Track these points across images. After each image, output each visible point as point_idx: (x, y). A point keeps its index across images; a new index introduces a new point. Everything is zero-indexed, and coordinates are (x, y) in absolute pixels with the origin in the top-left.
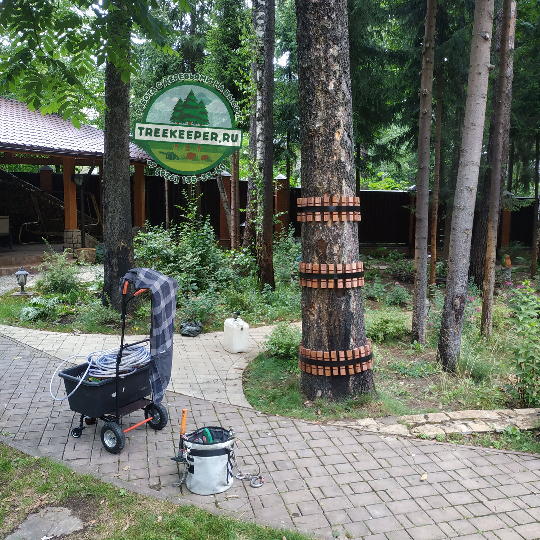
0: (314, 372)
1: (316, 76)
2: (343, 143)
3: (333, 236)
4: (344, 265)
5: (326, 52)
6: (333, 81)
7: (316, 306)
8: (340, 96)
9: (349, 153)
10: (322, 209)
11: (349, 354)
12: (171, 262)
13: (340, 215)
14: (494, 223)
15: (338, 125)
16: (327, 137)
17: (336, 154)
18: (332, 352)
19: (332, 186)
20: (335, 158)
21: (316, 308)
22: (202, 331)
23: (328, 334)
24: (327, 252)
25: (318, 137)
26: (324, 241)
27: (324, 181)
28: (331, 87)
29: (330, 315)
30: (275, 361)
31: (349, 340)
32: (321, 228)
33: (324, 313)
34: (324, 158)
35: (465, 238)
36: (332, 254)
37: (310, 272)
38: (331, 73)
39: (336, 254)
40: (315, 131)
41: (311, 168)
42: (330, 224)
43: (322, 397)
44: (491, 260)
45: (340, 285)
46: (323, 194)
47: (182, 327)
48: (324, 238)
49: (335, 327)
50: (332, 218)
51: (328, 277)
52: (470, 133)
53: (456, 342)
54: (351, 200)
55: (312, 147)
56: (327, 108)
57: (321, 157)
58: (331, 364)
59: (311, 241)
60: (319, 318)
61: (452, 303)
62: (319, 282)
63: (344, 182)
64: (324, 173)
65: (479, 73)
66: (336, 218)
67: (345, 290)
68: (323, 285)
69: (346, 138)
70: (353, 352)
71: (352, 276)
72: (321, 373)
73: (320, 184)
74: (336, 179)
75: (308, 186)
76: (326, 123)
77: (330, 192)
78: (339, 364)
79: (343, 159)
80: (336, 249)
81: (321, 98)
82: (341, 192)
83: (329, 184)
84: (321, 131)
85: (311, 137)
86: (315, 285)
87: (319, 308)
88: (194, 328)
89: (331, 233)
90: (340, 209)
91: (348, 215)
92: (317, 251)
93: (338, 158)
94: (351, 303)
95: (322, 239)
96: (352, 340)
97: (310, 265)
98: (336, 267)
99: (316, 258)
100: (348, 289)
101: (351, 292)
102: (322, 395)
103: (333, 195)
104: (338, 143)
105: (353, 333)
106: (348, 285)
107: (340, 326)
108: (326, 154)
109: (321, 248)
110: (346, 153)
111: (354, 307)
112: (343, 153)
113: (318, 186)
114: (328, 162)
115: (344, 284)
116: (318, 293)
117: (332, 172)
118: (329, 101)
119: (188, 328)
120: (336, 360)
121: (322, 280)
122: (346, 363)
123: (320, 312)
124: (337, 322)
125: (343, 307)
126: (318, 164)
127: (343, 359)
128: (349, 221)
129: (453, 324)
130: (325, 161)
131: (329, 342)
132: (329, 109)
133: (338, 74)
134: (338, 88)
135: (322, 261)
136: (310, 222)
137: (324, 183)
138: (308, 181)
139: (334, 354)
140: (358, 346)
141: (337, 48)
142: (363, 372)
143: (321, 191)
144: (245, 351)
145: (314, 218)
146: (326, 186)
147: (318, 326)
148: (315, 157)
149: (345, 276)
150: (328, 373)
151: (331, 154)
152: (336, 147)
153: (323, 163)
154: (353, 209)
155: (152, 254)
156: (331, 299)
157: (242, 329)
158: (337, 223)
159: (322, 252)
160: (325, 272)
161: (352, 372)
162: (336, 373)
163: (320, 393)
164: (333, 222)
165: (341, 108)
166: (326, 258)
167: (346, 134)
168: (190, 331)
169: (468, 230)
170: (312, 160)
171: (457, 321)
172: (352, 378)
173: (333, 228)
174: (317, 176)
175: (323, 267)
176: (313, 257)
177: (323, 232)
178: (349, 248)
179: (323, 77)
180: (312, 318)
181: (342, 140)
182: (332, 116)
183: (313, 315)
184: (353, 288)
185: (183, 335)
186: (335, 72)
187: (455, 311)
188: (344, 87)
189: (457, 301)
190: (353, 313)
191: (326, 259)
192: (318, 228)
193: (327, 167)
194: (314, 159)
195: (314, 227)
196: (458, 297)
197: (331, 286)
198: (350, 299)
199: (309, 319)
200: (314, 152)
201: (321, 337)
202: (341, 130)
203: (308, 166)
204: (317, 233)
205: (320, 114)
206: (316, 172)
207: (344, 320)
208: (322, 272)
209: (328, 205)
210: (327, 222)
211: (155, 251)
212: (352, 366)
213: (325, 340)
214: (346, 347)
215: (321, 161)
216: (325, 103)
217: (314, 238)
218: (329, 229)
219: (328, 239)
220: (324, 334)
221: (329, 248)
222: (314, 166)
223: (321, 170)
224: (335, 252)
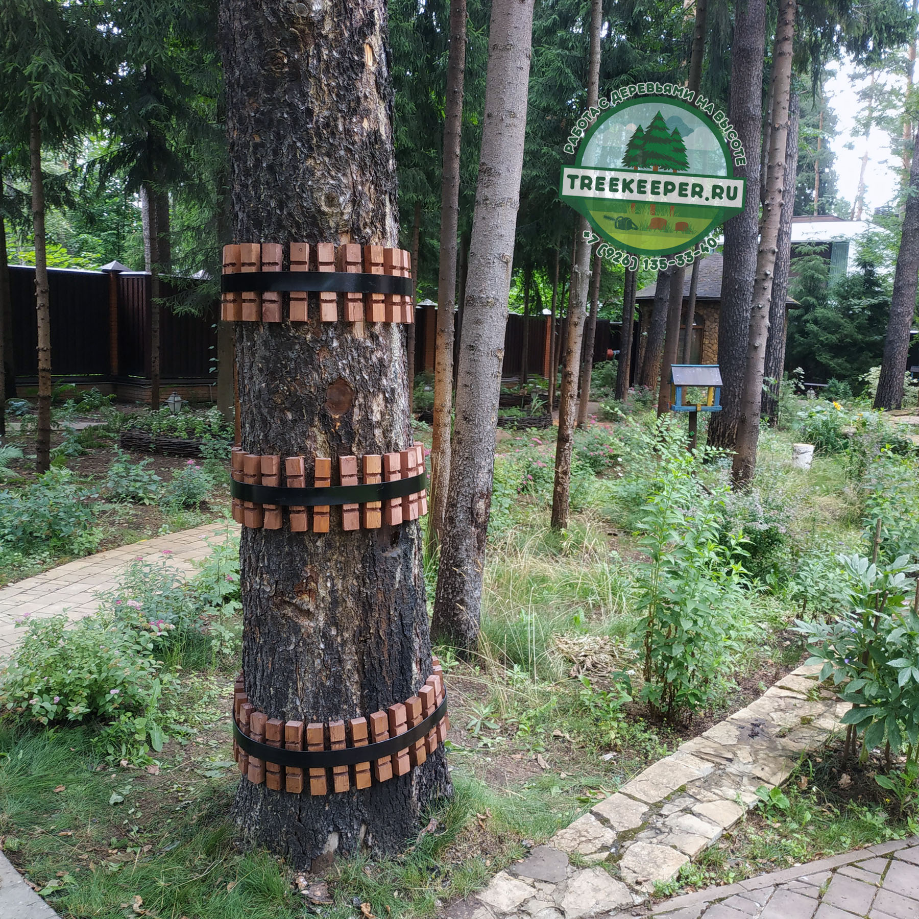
0: (319, 787)
2: (380, 82)
3: (371, 370)
4: (401, 454)
7: (323, 588)
15: (372, 23)
16: (343, 53)
17: (367, 112)
18: (373, 716)
19: (363, 212)
20: (366, 125)
21: (322, 593)
23: (361, 668)
24: (356, 418)
25: (318, 47)
26: (346, 384)
27: (343, 193)
29: (366, 606)
31: (409, 669)
32: (335, 344)
33: (350, 603)
34: (336, 119)
36: (368, 424)
37: (301, 483)
39: (379, 424)
40: (310, 23)
41: (293, 147)
42: (359, 332)
43: (340, 850)
45: (396, 516)
46: (338, 234)
48: (346, 374)
49: (379, 642)
51: (362, 494)
55: (298, 75)
57: (326, 113)
58: (371, 753)
59: (303, 385)
60: (333, 621)
62: (337, 513)
63: (387, 204)
64: (340, 166)
66: (377, 312)
67: (405, 529)
68: (350, 521)
72: (342, 785)
73: (331, 200)
74: (371, 190)
77: (359, 229)
78: (393, 746)
79: (383, 132)
80: (377, 408)
82: (384, 234)
83: (355, 202)
84: (327, 27)
85: (292, 42)
86: (322, 524)
87: (333, 592)
89: (365, 358)
92: (324, 417)
93: (373, 127)
94: (413, 562)
95: (340, 377)
96: (414, 667)
97: (299, 462)
99: (321, 438)
100: (410, 523)
101: (414, 530)
102: (340, 847)
103: (368, 241)
104: (372, 80)
105: (417, 644)
106: (413, 512)
107: (390, 634)
108: (343, 107)
109: (337, 406)
111: (417, 571)
112: (382, 114)
113: (325, 208)
114: (348, 132)
115: (405, 511)
116: (329, 545)
117: (362, 167)
120: (386, 737)
121: (346, 507)
122: (412, 738)
123: (335, 603)
124: (384, 626)
125: (398, 576)
126: (318, 134)
128: (399, 325)
130: (341, 128)
131: (362, 687)
135: (340, 446)
136: (298, 324)
137: (341, 199)
139: (379, 720)
143: (332, 224)
145: (315, 311)
146: (349, 209)
147: (329, 646)
148: (309, 112)
150: (364, 782)
151: (355, 108)
152: (368, 89)
153: (333, 134)
156: (370, 560)
158: (378, 329)
159: (340, 420)
160: (355, 481)
161: (422, 756)
162: (385, 774)
163: (333, 842)
164: (369, 323)
166: (351, 435)
170: (295, 120)
173: (368, 343)
174: (318, 174)
175: (350, 465)
176: (308, 437)
177: (343, 355)
178: (403, 402)
180: (307, 624)
181: (380, 72)
183: (310, 615)
190: (415, 591)
191: (352, 439)
192: (326, 344)
193: (348, 149)
194: (303, 118)
195: (315, 341)
197: (374, 520)
198: (410, 550)
200: (304, 95)
201: (338, 679)
202: (375, 41)
203: (280, 138)
204: (323, 359)
206: (310, 162)
207: (400, 614)
208: (344, 482)
209: (359, 269)
210: (352, 324)
213: (354, 690)
214: (404, 690)
215: (326, 126)
217: (315, 375)
218: (358, 346)
219: (358, 378)
220: (349, 667)
221: (360, 405)
222: (307, 143)
223: (329, 156)
224: (376, 415)
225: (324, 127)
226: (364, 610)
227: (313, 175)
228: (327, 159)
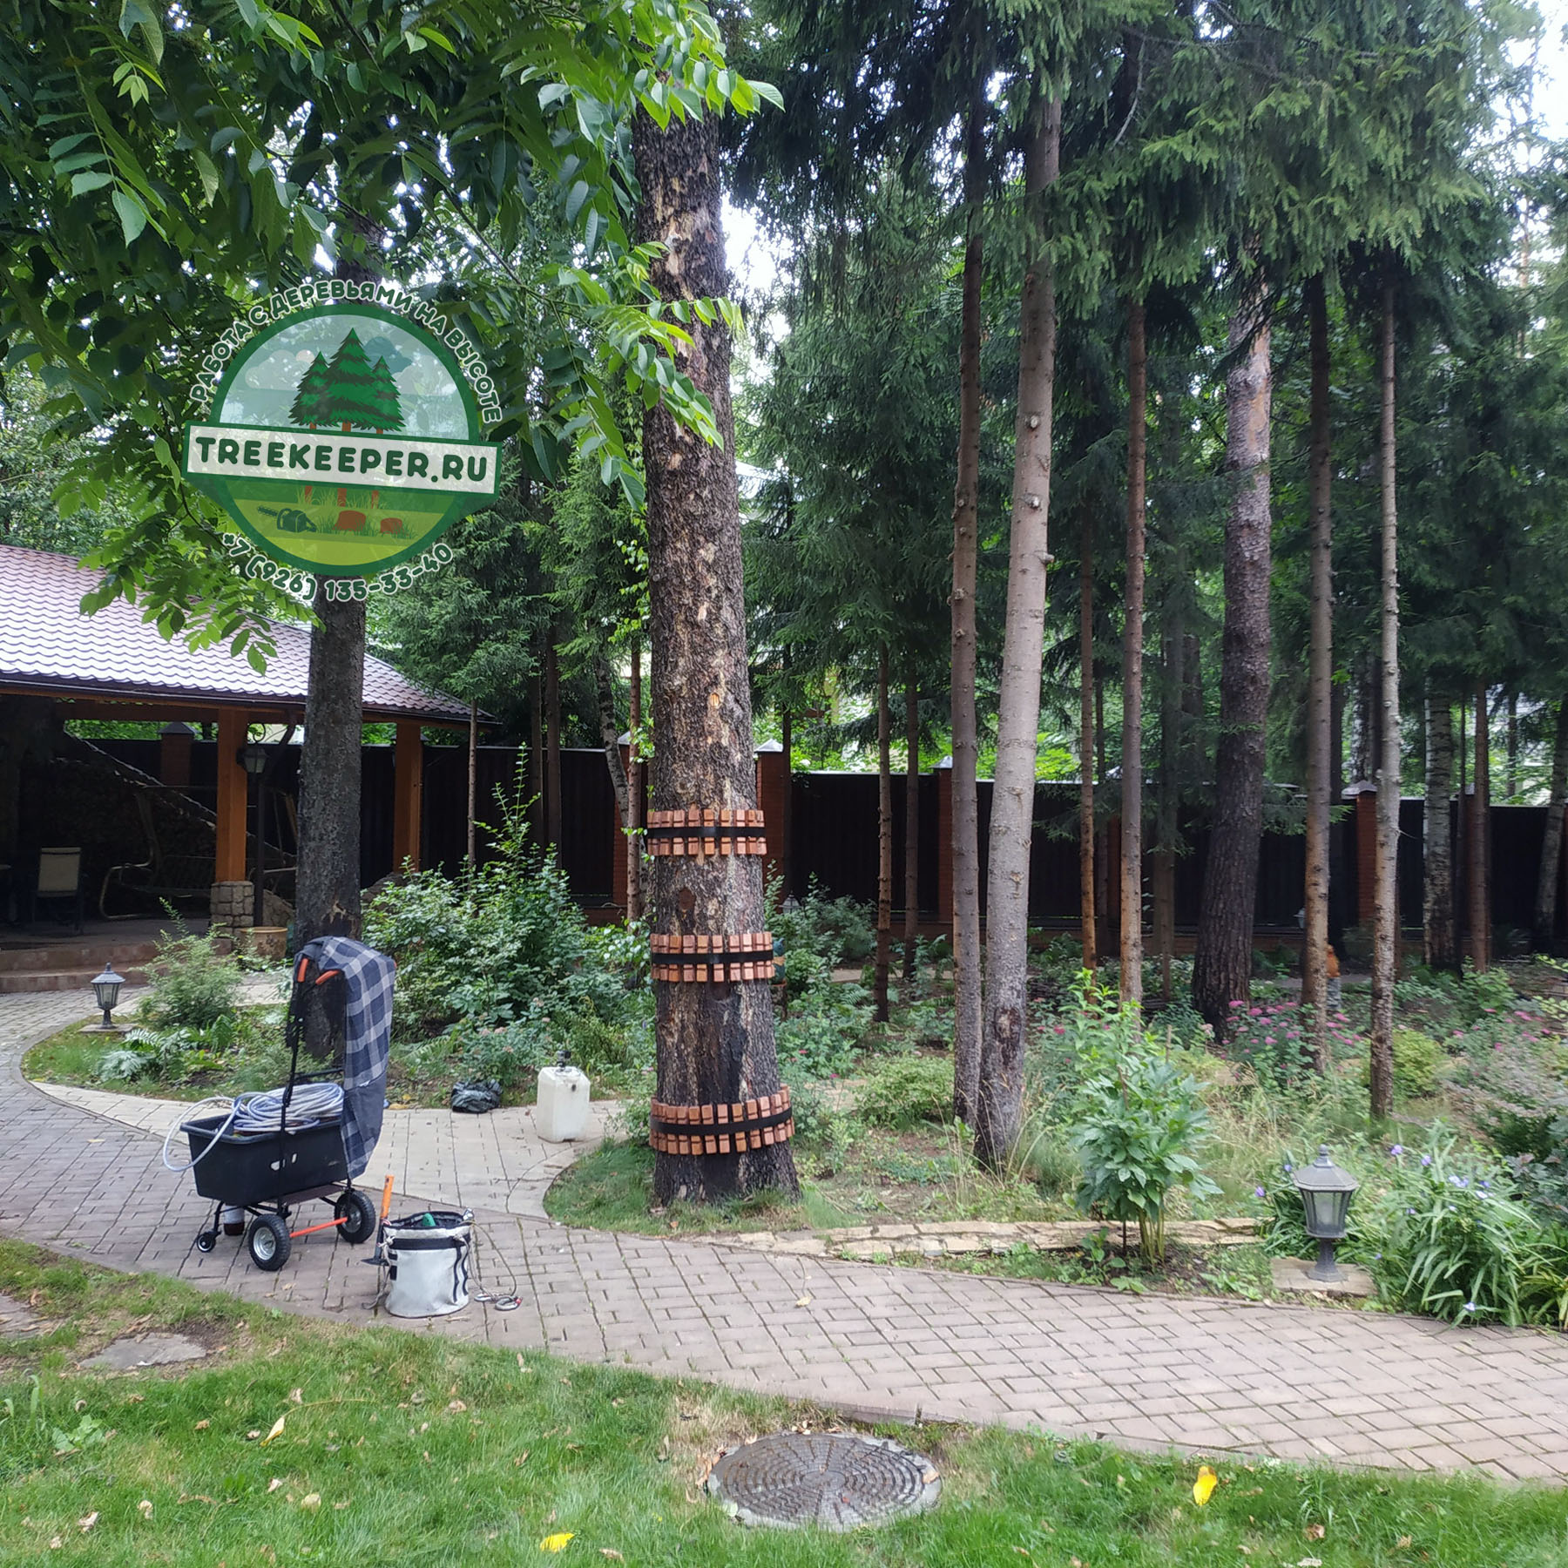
0: (672, 1149)
1: (675, 597)
2: (725, 714)
3: (706, 883)
4: (726, 936)
5: (692, 555)
6: (706, 605)
7: (677, 1017)
8: (720, 632)
9: (737, 732)
10: (687, 833)
11: (737, 1109)
13: (718, 844)
14: (1132, 861)
15: (715, 682)
16: (694, 704)
17: (711, 733)
18: (704, 1107)
19: (704, 791)
20: (710, 741)
21: (677, 1021)
22: (497, 1103)
23: (697, 1073)
24: (696, 912)
25: (679, 703)
26: (689, 891)
27: (690, 781)
28: (702, 615)
29: (701, 1033)
31: (738, 1083)
32: (684, 868)
33: (691, 1029)
34: (689, 740)
35: (1013, 890)
36: (704, 917)
37: (665, 951)
38: (702, 592)
39: (712, 917)
40: (675, 693)
42: (700, 861)
44: (1131, 942)
45: (719, 976)
46: (688, 805)
47: (455, 1092)
48: (689, 886)
49: (710, 1058)
51: (696, 959)
53: (1007, 1109)
54: (741, 815)
55: (670, 719)
56: (695, 653)
57: (685, 738)
58: (701, 1130)
59: (667, 893)
60: (682, 1040)
61: (994, 1024)
62: (681, 970)
63: (727, 783)
64: (690, 767)
65: (1024, 571)
66: (710, 848)
67: (729, 987)
68: (688, 976)
69: (732, 704)
70: (745, 1108)
71: (742, 957)
72: (684, 1150)
73: (683, 786)
74: (711, 778)
75: (663, 791)
76: (692, 679)
77: (700, 801)
78: (716, 1130)
79: (724, 742)
80: (712, 907)
81: (683, 634)
82: (723, 802)
83: (698, 787)
84: (684, 692)
85: (666, 702)
86: (674, 977)
87: (682, 1021)
88: (479, 1094)
89: (703, 876)
90: (720, 832)
91: (734, 842)
92: (677, 911)
93: (716, 741)
94: (743, 1012)
95: (686, 888)
96: (744, 1084)
97: (665, 938)
98: (711, 941)
99: (676, 924)
100: (736, 983)
101: (742, 989)
102: (687, 1196)
103: (707, 807)
104: (716, 714)
105: (747, 1068)
106: (735, 975)
107: (719, 1055)
108: (694, 734)
109: (685, 904)
110: (732, 731)
111: (749, 1019)
112: (726, 732)
113: (680, 791)
114: (697, 747)
115: (727, 974)
116: (680, 990)
117: (704, 765)
118: (697, 640)
119: (467, 1093)
120: (711, 1122)
121: (685, 966)
122: (731, 1129)
123: (683, 1028)
124: (715, 1048)
125: (726, 1017)
126: (680, 750)
127: (725, 1121)
128: (737, 856)
129: (1000, 1070)
130: (692, 745)
131: (699, 1086)
132: (697, 654)
133: (714, 593)
134: (714, 617)
135: (686, 931)
136: (666, 857)
137: (689, 785)
138: (663, 781)
139: (707, 1111)
140: (756, 1095)
141: (712, 548)
142: (765, 1147)
143: (684, 799)
145: (672, 849)
146: (694, 790)
147: (680, 1056)
148: (674, 738)
149: (728, 958)
150: (697, 1150)
151: (702, 734)
152: (712, 720)
153: (687, 749)
154: (748, 832)
155: (411, 935)
156: (703, 1003)
157: (574, 1088)
158: (714, 859)
159: (687, 913)
160: (691, 951)
161: (742, 1146)
162: (711, 1148)
163: (683, 1190)
164: (707, 857)
165: (720, 653)
166: (693, 923)
167: (730, 697)
168: (470, 1101)
169: (1017, 874)
170: (669, 743)
171: (1005, 1064)
172: (743, 1160)
173: (706, 868)
174: (678, 772)
175: (688, 941)
176: (671, 923)
177: (688, 874)
178: (739, 905)
179: (687, 599)
180: (670, 1040)
181: (723, 708)
182: (705, 665)
183: (671, 1034)
184: (746, 982)
185: (457, 1109)
186: (709, 590)
187: (1002, 1041)
188: (726, 614)
189: (1004, 1021)
190: (745, 1031)
191: (693, 925)
192: (679, 868)
193: (695, 756)
194: (672, 741)
195: (672, 866)
196: (1005, 1012)
197: (702, 976)
198: (739, 1002)
199: (666, 1043)
200: (671, 730)
201: (685, 1078)
202: (722, 690)
203: (663, 753)
204: (678, 877)
205: (682, 662)
206: (674, 765)
207: (729, 1044)
208: (686, 951)
209: (698, 824)
210: (695, 856)
211: (419, 928)
212: (742, 1135)
213: (693, 1085)
214: (731, 1097)
216: (691, 643)
217: (673, 886)
218: (698, 869)
219: (697, 888)
220: (691, 1071)
221: (698, 905)
222: (673, 754)
223: (685, 761)
224: (711, 911)
225: (683, 746)
226: (700, 1036)
227: (675, 773)
228: (684, 763)
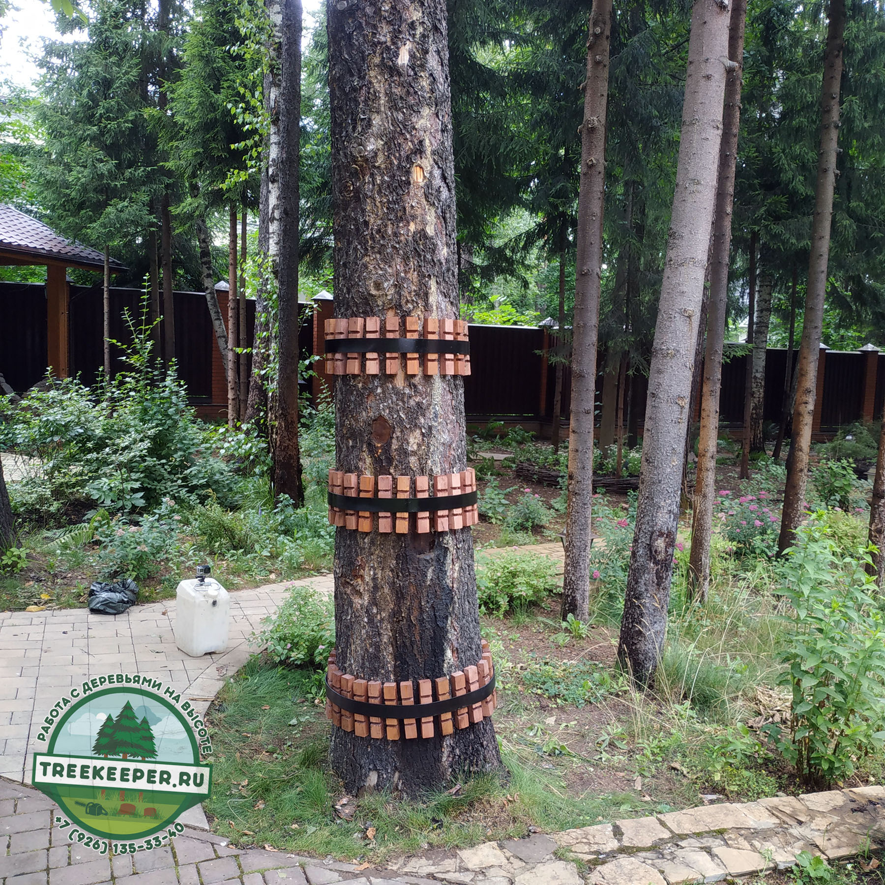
0: (360, 730)
1: (368, 31)
2: (430, 194)
3: (409, 411)
4: (432, 477)
6: (409, 45)
7: (368, 576)
8: (425, 83)
9: (444, 218)
10: (383, 346)
11: (443, 685)
12: (90, 451)
13: (423, 362)
14: (715, 383)
15: (419, 150)
16: (393, 177)
17: (414, 217)
18: (402, 684)
19: (405, 293)
20: (412, 227)
21: (367, 579)
23: (394, 642)
24: (394, 447)
25: (372, 175)
26: (386, 421)
27: (387, 280)
28: (403, 59)
29: (399, 595)
30: (283, 677)
31: (442, 652)
32: (379, 390)
33: (386, 590)
34: (386, 226)
35: (676, 415)
36: (404, 453)
37: (353, 494)
38: (404, 27)
39: (414, 453)
40: (366, 160)
41: (356, 249)
42: (400, 382)
43: (378, 787)
45: (424, 526)
46: (384, 310)
47: (92, 593)
48: (386, 413)
49: (410, 625)
50: (405, 367)
51: (394, 506)
52: (690, 199)
54: (449, 326)
55: (358, 197)
56: (394, 106)
57: (379, 222)
58: (400, 712)
59: (357, 420)
60: (374, 602)
61: (650, 547)
62: (375, 518)
63: (433, 284)
64: (387, 260)
65: (708, 77)
66: (414, 367)
67: (435, 538)
68: (384, 526)
69: (438, 182)
70: (452, 681)
71: (453, 503)
72: (376, 732)
73: (378, 286)
74: (414, 276)
75: (349, 292)
76: (391, 143)
77: (400, 306)
78: (418, 712)
79: (430, 231)
80: (414, 441)
81: (379, 83)
82: (427, 307)
83: (398, 286)
84: (380, 161)
85: (355, 175)
86: (365, 526)
87: (374, 579)
88: (116, 596)
89: (404, 402)
90: (423, 347)
91: (442, 361)
92: (369, 445)
93: (420, 228)
94: (448, 566)
95: (381, 417)
96: (449, 653)
97: (353, 477)
98: (413, 483)
99: (368, 461)
100: (443, 534)
101: (449, 541)
102: (378, 785)
103: (408, 313)
104: (420, 193)
105: (452, 635)
106: (443, 525)
107: (421, 621)
108: (392, 217)
109: (380, 437)
110: (438, 217)
111: (456, 575)
112: (431, 217)
113: (373, 292)
114: (396, 234)
115: (433, 522)
116: (372, 543)
117: (406, 259)
118: (397, 91)
119: (104, 595)
120: (411, 702)
121: (381, 514)
122: (437, 709)
123: (376, 588)
124: (416, 613)
125: (430, 575)
126: (373, 238)
127: (429, 700)
128: (444, 377)
129: (652, 589)
130: (390, 232)
131: (396, 659)
132: (398, 109)
133: (420, 30)
134: (418, 63)
135: (382, 466)
136: (355, 376)
137: (386, 285)
138: (350, 279)
139: (407, 686)
140: (462, 666)
142: (472, 724)
143: (380, 303)
144: (221, 649)
145: (363, 367)
146: (392, 291)
147: (371, 621)
148: (366, 223)
149: (434, 504)
150: (393, 734)
151: (402, 216)
152: (415, 200)
153: (383, 238)
154: (454, 347)
156: (403, 559)
157: (214, 603)
158: (416, 380)
159: (382, 447)
160: (388, 495)
161: (448, 728)
162: (411, 732)
163: (373, 779)
164: (409, 377)
165: (426, 111)
166: (390, 460)
167: (437, 173)
168: (107, 603)
169: (682, 398)
170: (357, 230)
171: (658, 585)
172: (448, 742)
173: (407, 391)
174: (371, 267)
175: (385, 482)
176: (360, 459)
177: (384, 399)
178: (445, 437)
179: (384, 34)
180: (357, 601)
181: (429, 185)
182: (405, 127)
183: (360, 594)
184: (453, 532)
185: (94, 611)
186: (412, 26)
187: (656, 563)
188: (433, 61)
189: (660, 543)
190: (451, 590)
191: (390, 464)
192: (372, 391)
193: (394, 247)
194: (362, 228)
195: (364, 388)
196: (661, 534)
197: (403, 527)
198: (445, 557)
199: (351, 604)
200: (363, 211)
201: (377, 647)
202: (427, 162)
203: (349, 243)
204: (370, 402)
205: (376, 120)
206: (367, 259)
207: (433, 607)
208: (381, 495)
209: (396, 335)
210: (392, 377)
212: (448, 715)
213: (388, 656)
214: (435, 670)
215: (379, 231)
216: (389, 94)
217: (364, 413)
218: (397, 393)
219: (395, 416)
220: (385, 640)
221: (397, 437)
222: (364, 244)
223: (380, 253)
224: (412, 446)
225: (377, 233)
226: (398, 598)
227: (367, 268)
228: (378, 256)
